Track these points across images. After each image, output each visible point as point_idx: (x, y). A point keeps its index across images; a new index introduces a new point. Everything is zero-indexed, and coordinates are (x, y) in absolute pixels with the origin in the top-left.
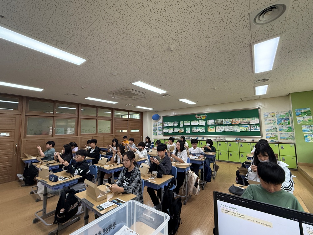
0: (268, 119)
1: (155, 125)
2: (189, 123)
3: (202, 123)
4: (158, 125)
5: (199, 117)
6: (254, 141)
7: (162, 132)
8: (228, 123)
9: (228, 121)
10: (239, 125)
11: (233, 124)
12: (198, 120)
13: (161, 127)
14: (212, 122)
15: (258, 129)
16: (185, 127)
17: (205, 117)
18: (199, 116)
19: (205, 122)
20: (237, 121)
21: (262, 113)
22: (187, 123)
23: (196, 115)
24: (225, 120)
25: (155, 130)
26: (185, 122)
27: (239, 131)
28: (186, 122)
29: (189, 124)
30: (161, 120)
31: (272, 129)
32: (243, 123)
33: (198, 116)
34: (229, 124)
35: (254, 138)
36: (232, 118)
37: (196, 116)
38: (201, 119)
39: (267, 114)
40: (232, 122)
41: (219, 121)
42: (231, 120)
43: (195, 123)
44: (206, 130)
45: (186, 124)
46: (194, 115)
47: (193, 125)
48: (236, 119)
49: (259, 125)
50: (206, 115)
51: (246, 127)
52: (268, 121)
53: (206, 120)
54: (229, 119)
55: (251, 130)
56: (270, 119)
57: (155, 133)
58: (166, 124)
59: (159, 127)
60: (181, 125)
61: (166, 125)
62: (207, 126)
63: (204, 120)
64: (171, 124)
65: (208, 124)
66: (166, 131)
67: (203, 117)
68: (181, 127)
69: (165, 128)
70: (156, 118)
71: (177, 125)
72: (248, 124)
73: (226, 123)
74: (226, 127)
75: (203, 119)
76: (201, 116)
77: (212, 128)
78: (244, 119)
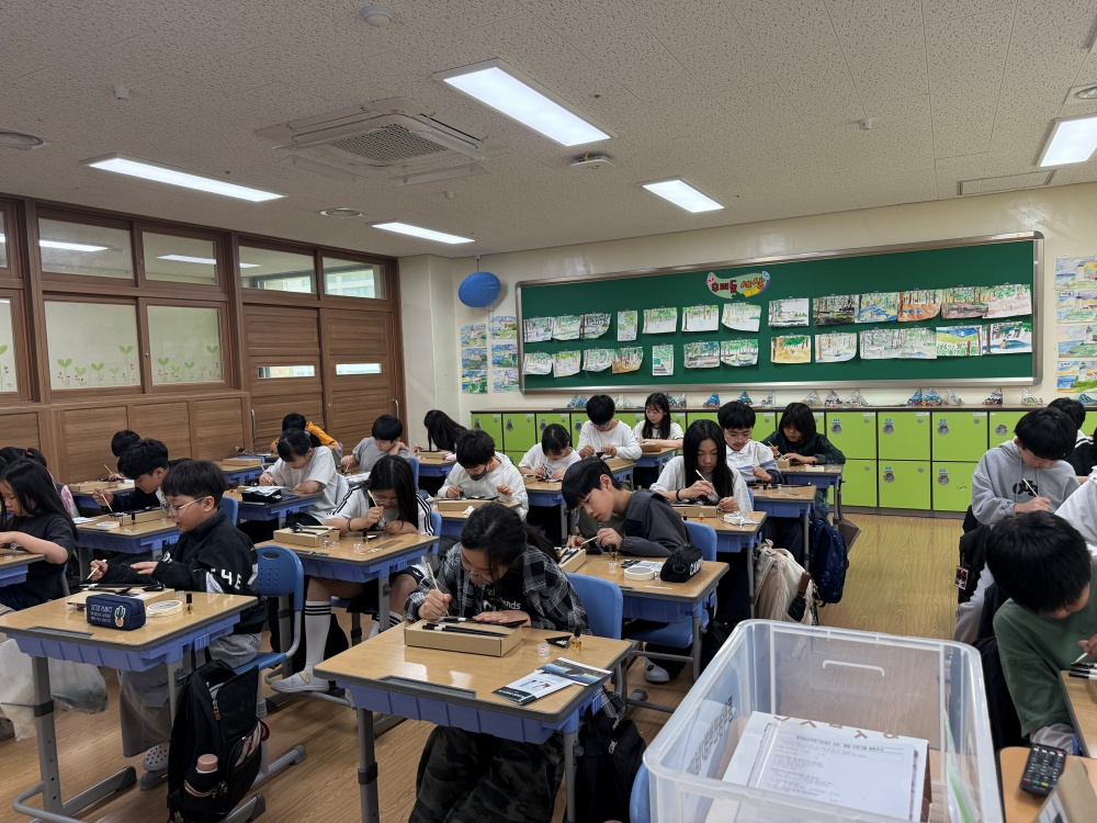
0: (1076, 291)
1: (473, 335)
2: (668, 318)
3: (744, 318)
4: (488, 334)
5: (724, 287)
6: (1000, 402)
7: (514, 373)
8: (879, 313)
9: (881, 307)
10: (933, 323)
11: (905, 317)
12: (721, 303)
13: (506, 347)
14: (794, 310)
15: (1022, 345)
16: (645, 341)
17: (759, 283)
18: (728, 281)
19: (757, 312)
20: (926, 302)
21: (1048, 262)
22: (661, 322)
23: (711, 276)
24: (867, 298)
25: (474, 365)
26: (647, 313)
27: (931, 354)
28: (654, 312)
29: (670, 327)
30: (509, 308)
31: (1089, 339)
32: (954, 315)
33: (720, 281)
34: (882, 318)
35: (1001, 387)
36: (901, 289)
37: (712, 279)
38: (738, 298)
39: (1069, 268)
40: (901, 310)
41: (834, 305)
42: (894, 297)
43: (701, 320)
44: (765, 353)
45: (652, 327)
46: (700, 274)
47: (691, 328)
48: (922, 293)
49: (1030, 320)
50: (766, 276)
51: (969, 332)
52: (1072, 300)
53: (762, 301)
54: (884, 296)
55: (989, 347)
56: (1084, 291)
57: (475, 379)
58: (541, 331)
59: (498, 348)
60: (627, 331)
61: (537, 333)
62: (766, 334)
63: (752, 301)
64: (566, 329)
65: (773, 320)
66: (537, 365)
67: (746, 285)
68: (625, 344)
69: (531, 348)
70: (481, 296)
71: (602, 330)
72: (979, 320)
73: (867, 317)
74: (866, 335)
75: (748, 293)
76: (739, 280)
77: (796, 342)
78: (960, 291)
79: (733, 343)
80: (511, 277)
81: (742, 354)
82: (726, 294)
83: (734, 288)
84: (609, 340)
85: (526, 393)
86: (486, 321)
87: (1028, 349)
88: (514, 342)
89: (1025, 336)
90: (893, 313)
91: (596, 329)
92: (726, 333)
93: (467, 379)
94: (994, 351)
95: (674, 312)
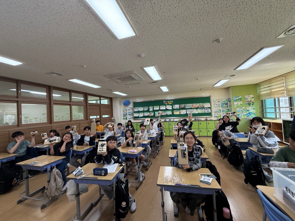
0: (216, 104)
1: (125, 110)
3: (169, 107)
4: (127, 110)
5: (166, 103)
6: (207, 120)
7: (132, 116)
8: (189, 107)
10: (197, 108)
12: (166, 105)
14: (177, 106)
15: (209, 111)
16: (154, 111)
17: (171, 102)
18: (167, 102)
19: (171, 107)
20: (198, 105)
21: (212, 99)
22: (156, 108)
23: (164, 101)
24: (187, 105)
25: (125, 115)
27: (197, 113)
30: (131, 106)
31: (218, 111)
32: (200, 107)
33: (165, 102)
34: (190, 108)
35: (207, 117)
36: (192, 103)
37: (164, 102)
38: (168, 104)
39: (215, 100)
40: (192, 106)
41: (183, 106)
42: (191, 104)
43: (163, 108)
44: (173, 113)
46: (162, 101)
47: (161, 109)
48: (195, 104)
49: (210, 108)
50: (172, 101)
51: (202, 109)
52: (215, 105)
53: (172, 105)
54: (190, 104)
55: (205, 112)
56: (217, 104)
57: (125, 117)
58: (137, 109)
59: (129, 112)
60: (151, 109)
61: (136, 110)
62: (173, 110)
63: (171, 105)
64: (141, 109)
65: (174, 108)
66: (136, 115)
67: (169, 102)
68: (151, 111)
69: (135, 112)
70: (126, 104)
72: (203, 108)
73: (187, 107)
74: (187, 110)
75: (170, 104)
76: (168, 102)
77: (177, 111)
78: (200, 104)
79: (168, 111)
80: (132, 101)
81: (169, 113)
82: (167, 104)
83: (168, 103)
84: (148, 111)
85: (134, 120)
86: (127, 108)
87: (210, 112)
88: (132, 111)
89: (210, 110)
90: (191, 107)
91: (146, 109)
92: (167, 110)
93: (124, 117)
94: (206, 112)
95: (159, 106)
